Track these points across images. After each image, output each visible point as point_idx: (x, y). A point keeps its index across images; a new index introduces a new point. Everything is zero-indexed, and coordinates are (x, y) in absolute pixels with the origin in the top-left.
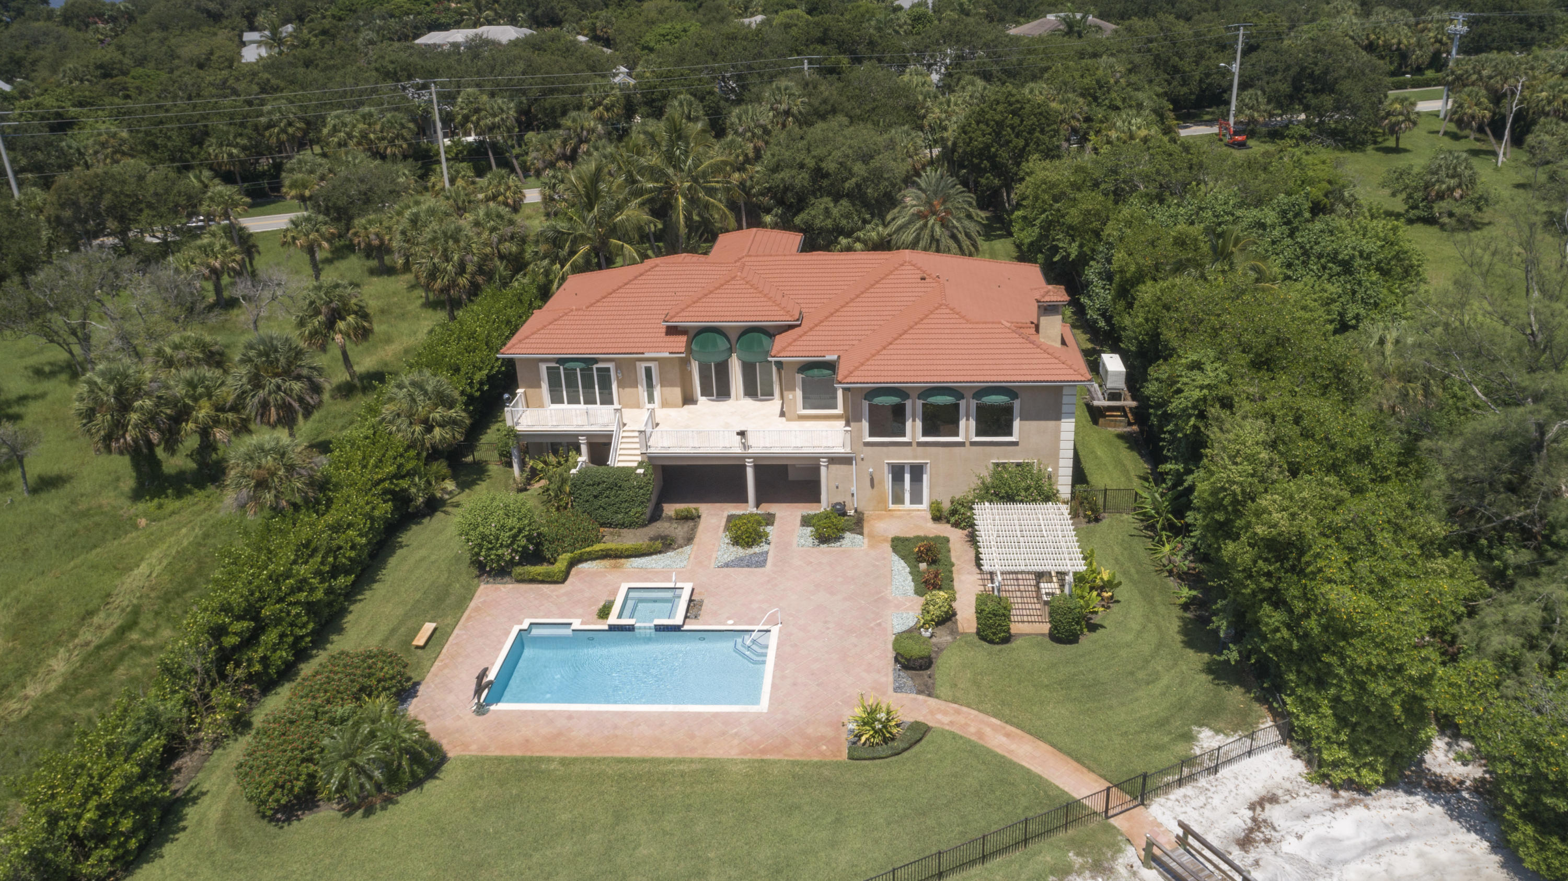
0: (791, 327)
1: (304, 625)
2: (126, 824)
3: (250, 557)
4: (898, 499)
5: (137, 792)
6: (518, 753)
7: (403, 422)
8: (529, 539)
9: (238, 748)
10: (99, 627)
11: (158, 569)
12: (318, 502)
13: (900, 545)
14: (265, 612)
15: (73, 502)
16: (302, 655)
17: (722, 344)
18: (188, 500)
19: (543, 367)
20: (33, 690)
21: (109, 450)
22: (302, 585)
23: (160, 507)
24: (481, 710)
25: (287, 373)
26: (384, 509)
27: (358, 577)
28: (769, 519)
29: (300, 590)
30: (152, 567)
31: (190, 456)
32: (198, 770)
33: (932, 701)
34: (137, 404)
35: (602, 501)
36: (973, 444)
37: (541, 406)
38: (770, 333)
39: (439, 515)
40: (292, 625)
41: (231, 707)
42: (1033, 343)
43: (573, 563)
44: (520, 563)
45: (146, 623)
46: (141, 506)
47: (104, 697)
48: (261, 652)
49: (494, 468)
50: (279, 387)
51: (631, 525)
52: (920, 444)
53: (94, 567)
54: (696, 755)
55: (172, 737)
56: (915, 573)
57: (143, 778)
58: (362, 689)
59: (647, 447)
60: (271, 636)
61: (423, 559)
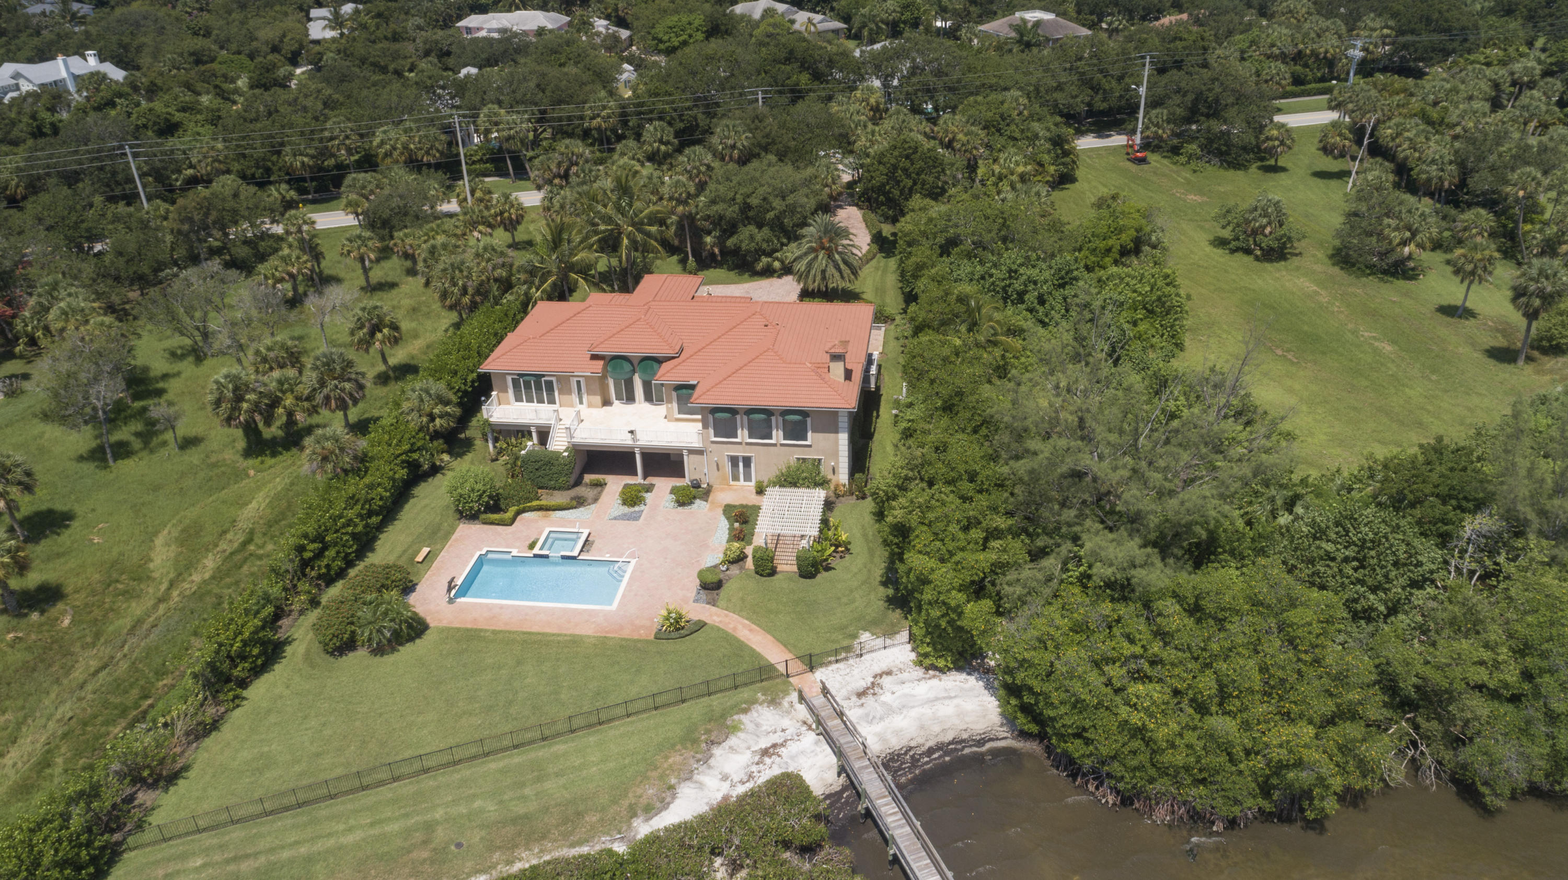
0: (673, 358)
1: (351, 547)
2: (256, 651)
3: (319, 505)
4: (736, 478)
5: (261, 635)
6: (469, 626)
7: (415, 415)
8: (490, 497)
9: (313, 616)
10: (230, 541)
11: (263, 506)
12: (360, 470)
13: (728, 510)
14: (328, 538)
15: (207, 456)
16: (350, 564)
17: (627, 367)
18: (280, 458)
19: (509, 379)
20: (196, 578)
21: (230, 426)
22: (350, 522)
23: (262, 462)
24: (451, 601)
25: (342, 378)
26: (402, 473)
27: (384, 517)
28: (649, 488)
29: (349, 525)
30: (259, 504)
31: (280, 428)
32: (292, 626)
33: (714, 609)
34: (247, 397)
35: (541, 473)
36: (782, 445)
37: (509, 403)
38: (659, 361)
39: (439, 476)
40: (343, 546)
41: (309, 592)
42: (823, 379)
43: (518, 513)
44: (485, 512)
45: (258, 540)
46: (250, 462)
47: (237, 583)
48: (325, 562)
49: (478, 443)
50: (336, 387)
51: (559, 489)
52: (747, 444)
53: (224, 502)
54: (569, 632)
55: (277, 607)
56: (731, 529)
57: (263, 628)
58: (383, 586)
59: (572, 437)
60: (331, 553)
61: (426, 506)
